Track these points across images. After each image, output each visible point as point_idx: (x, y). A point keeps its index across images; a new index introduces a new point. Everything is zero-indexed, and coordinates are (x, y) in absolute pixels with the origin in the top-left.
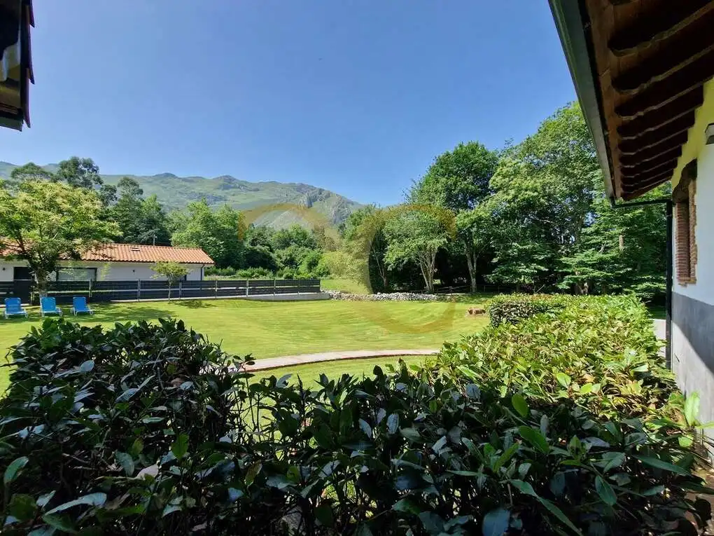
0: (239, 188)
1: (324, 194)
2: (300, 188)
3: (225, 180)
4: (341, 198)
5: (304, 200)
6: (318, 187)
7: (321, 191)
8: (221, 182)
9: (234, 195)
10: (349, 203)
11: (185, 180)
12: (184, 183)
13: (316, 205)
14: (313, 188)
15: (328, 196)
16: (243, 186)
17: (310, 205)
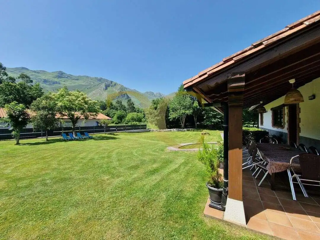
0: (67, 78)
1: (113, 84)
2: (100, 80)
3: (59, 73)
4: (122, 86)
5: (103, 86)
6: (110, 80)
7: (112, 82)
8: (56, 74)
9: (64, 81)
10: (125, 88)
11: (35, 72)
12: (34, 73)
13: (109, 89)
14: (107, 81)
15: (115, 85)
16: (69, 77)
17: (106, 89)
